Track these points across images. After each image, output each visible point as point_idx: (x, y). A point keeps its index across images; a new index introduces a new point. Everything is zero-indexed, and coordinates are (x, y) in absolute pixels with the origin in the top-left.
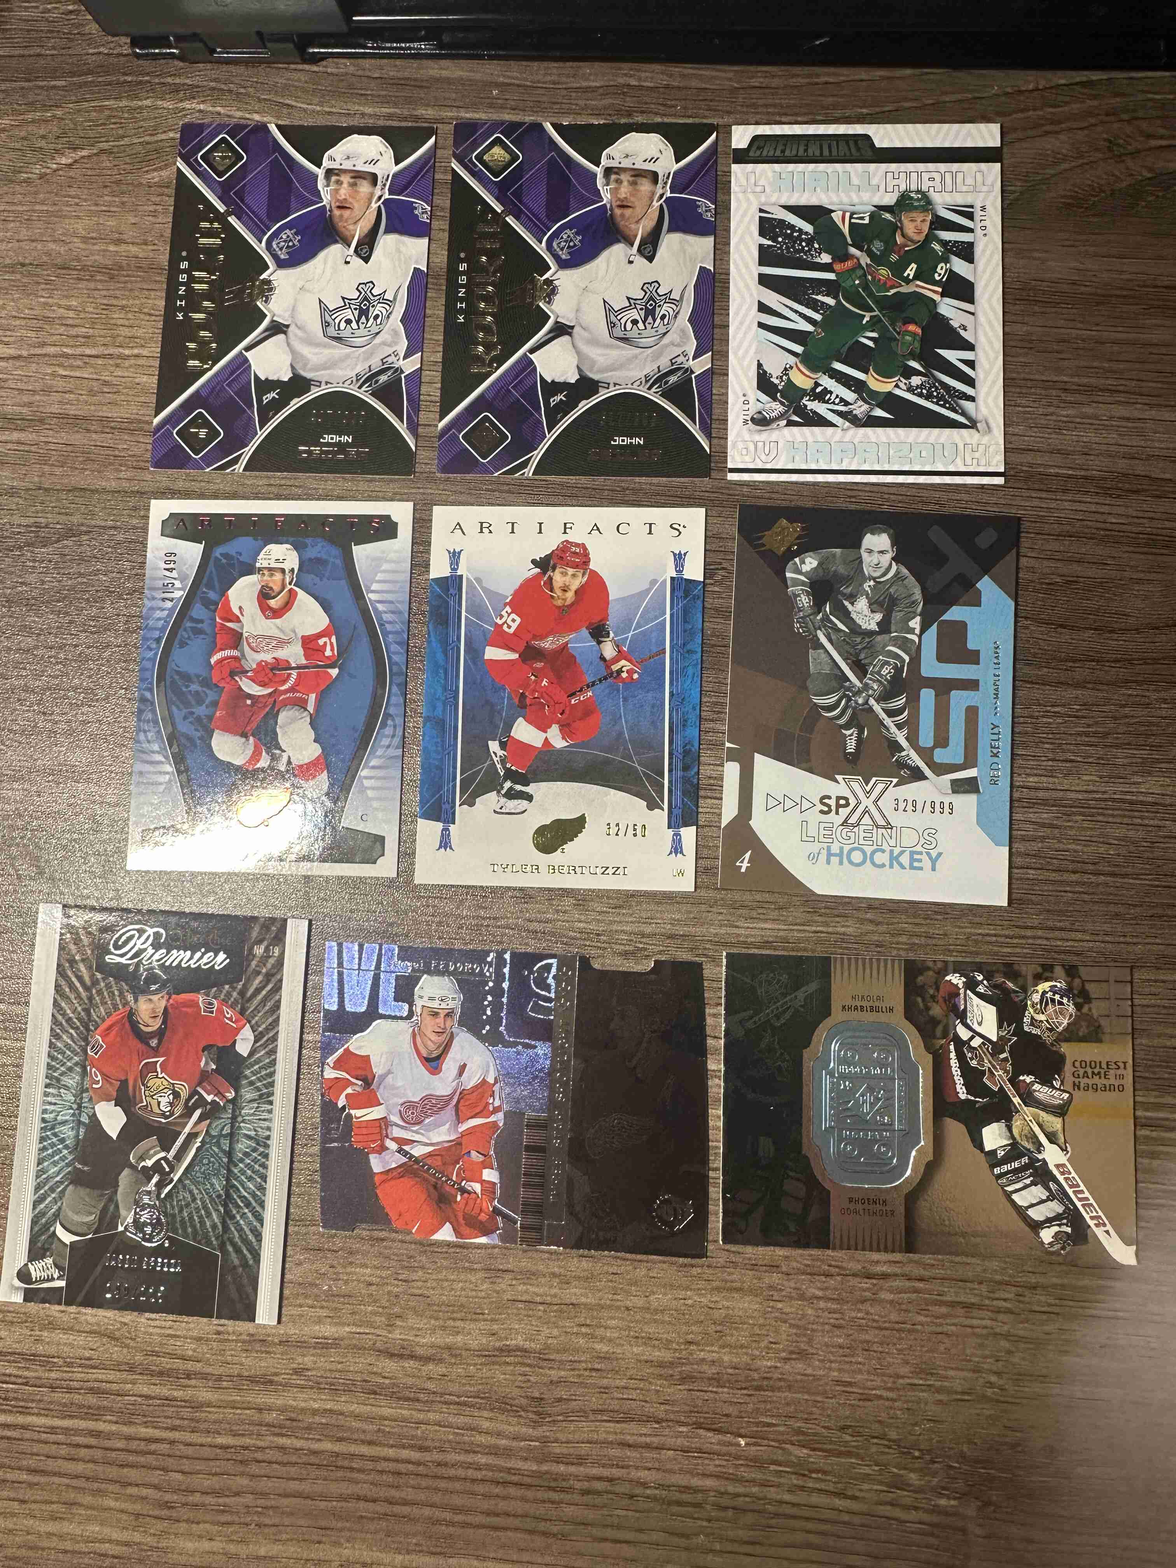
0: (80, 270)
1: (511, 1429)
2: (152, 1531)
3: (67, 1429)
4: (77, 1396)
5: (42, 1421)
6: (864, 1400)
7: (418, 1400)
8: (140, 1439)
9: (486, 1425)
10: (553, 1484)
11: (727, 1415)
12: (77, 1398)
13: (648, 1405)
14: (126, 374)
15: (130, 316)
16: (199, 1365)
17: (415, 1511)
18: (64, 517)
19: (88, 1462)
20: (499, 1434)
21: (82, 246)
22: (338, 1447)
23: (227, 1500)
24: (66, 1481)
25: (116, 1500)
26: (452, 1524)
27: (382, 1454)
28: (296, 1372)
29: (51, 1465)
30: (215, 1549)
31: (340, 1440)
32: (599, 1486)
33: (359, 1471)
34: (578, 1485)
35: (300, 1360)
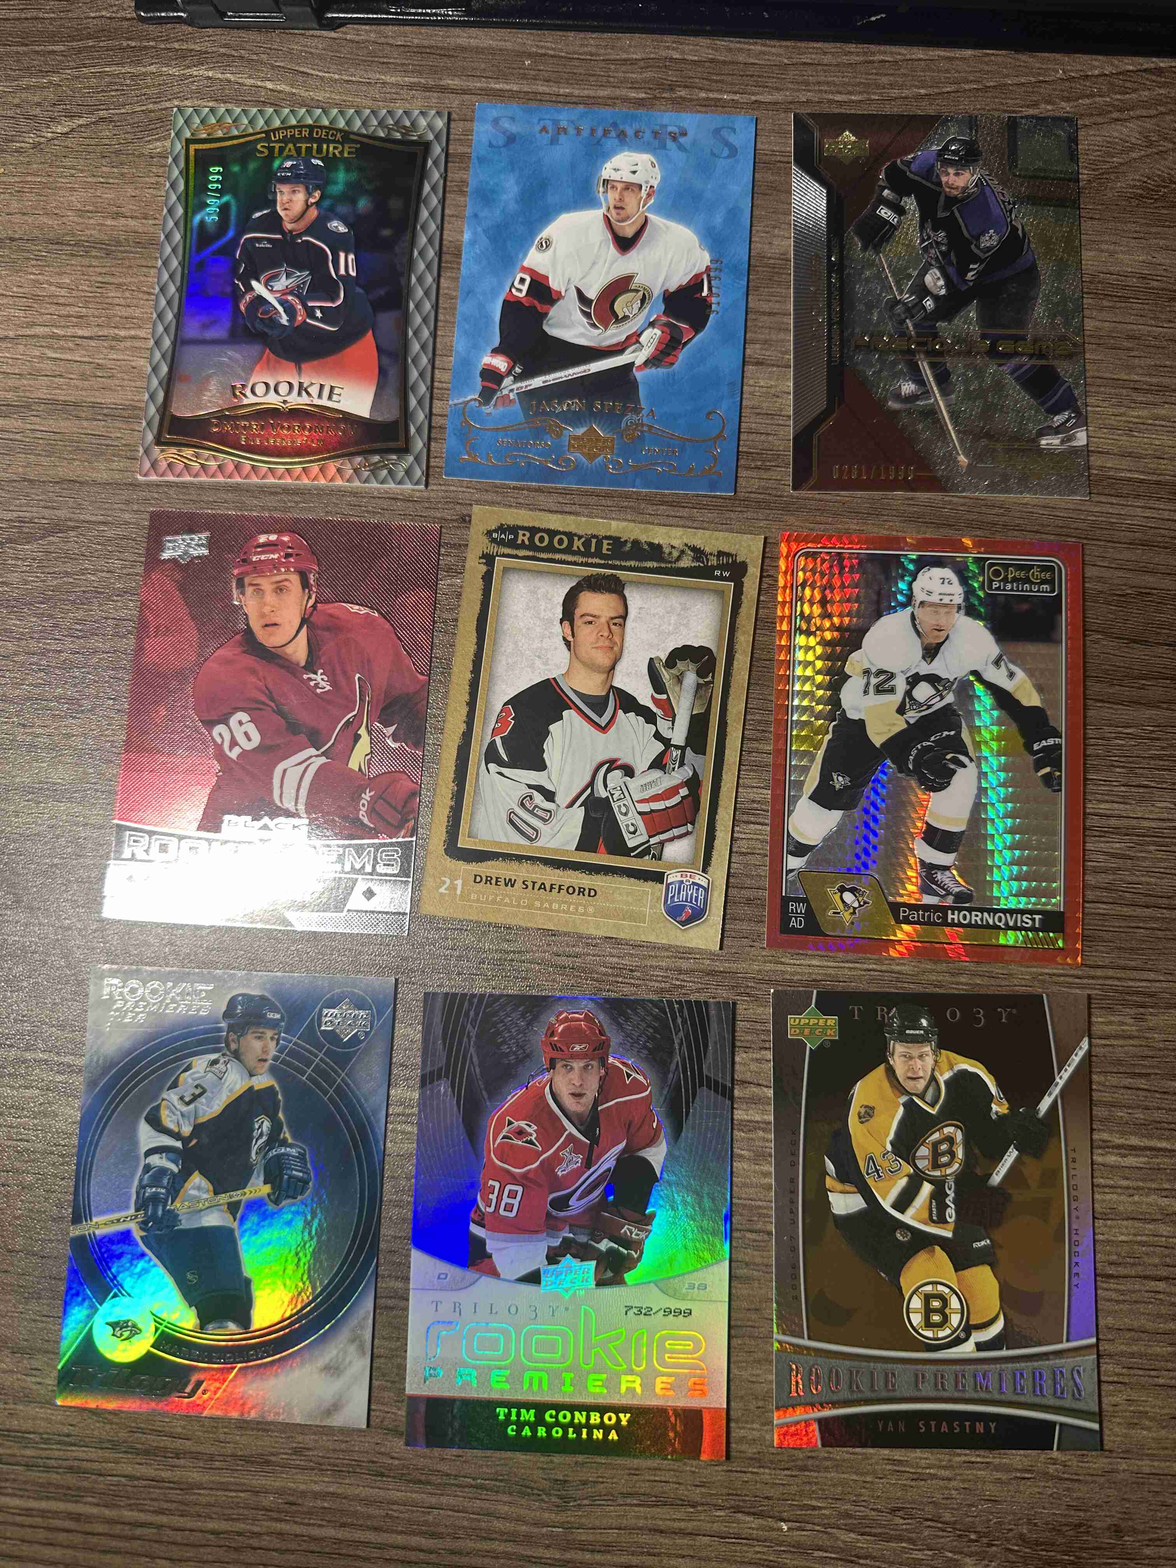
0: (74, 245)
1: (532, 1514)
3: (43, 1511)
4: (55, 1476)
5: (17, 1502)
6: (916, 1480)
7: (429, 1483)
8: (123, 1523)
9: (504, 1509)
11: (767, 1498)
12: (54, 1477)
13: (682, 1487)
14: (122, 357)
15: (127, 294)
16: (188, 1443)
18: (51, 512)
20: (519, 1520)
21: (76, 219)
22: (342, 1534)
27: (391, 1541)
28: (297, 1451)
29: (27, 1550)
31: (343, 1525)
35: (300, 1438)
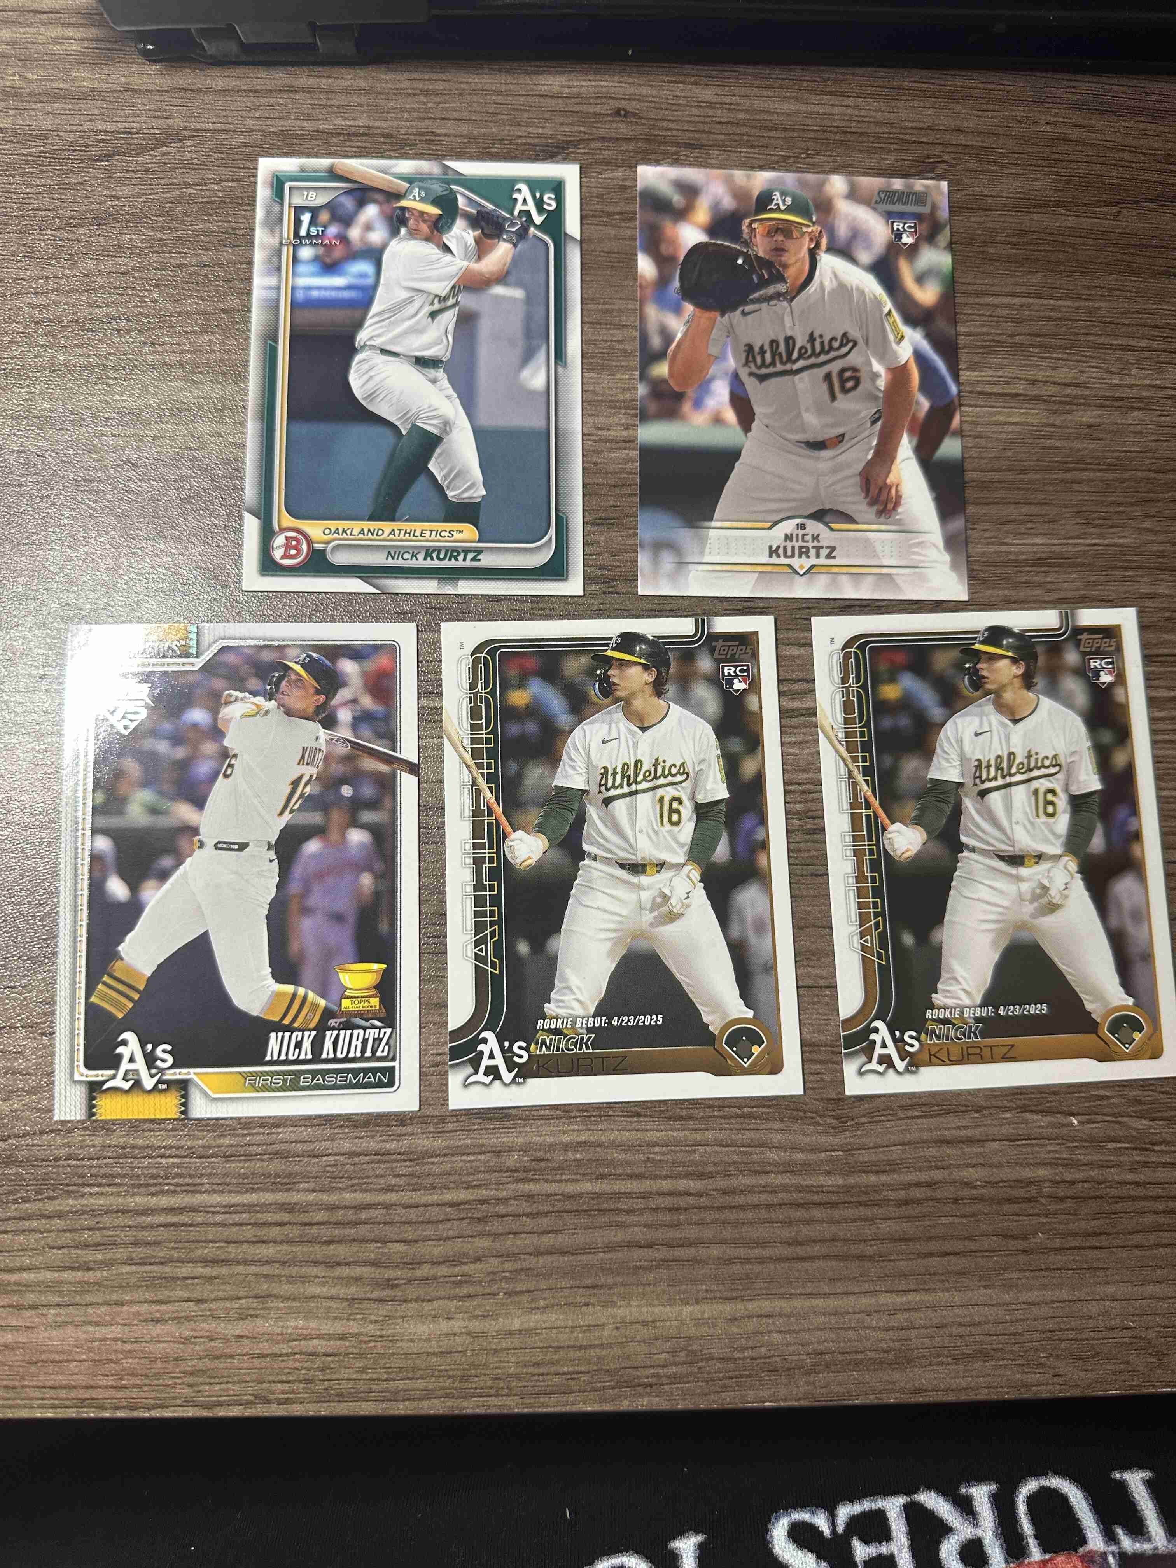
1: (808, 1140)
2: (373, 1317)
4: (259, 1164)
5: (217, 1199)
7: (691, 1118)
8: (346, 1207)
9: (777, 1138)
10: (864, 1198)
12: (260, 1166)
17: (702, 1252)
19: (282, 1242)
20: (794, 1148)
23: (466, 1269)
24: (254, 1269)
25: (324, 1284)
26: (747, 1261)
29: (233, 1251)
30: (457, 1330)
31: (602, 1177)
32: (917, 1193)
33: (629, 1212)
34: (892, 1195)
